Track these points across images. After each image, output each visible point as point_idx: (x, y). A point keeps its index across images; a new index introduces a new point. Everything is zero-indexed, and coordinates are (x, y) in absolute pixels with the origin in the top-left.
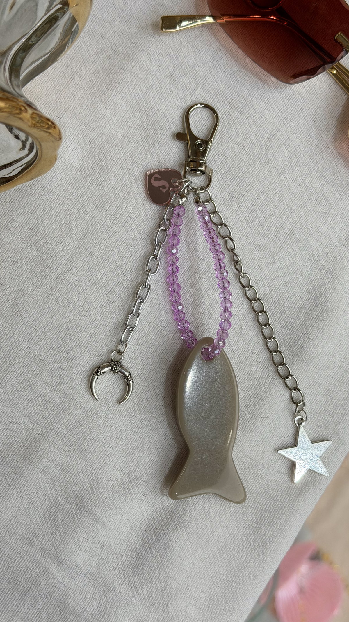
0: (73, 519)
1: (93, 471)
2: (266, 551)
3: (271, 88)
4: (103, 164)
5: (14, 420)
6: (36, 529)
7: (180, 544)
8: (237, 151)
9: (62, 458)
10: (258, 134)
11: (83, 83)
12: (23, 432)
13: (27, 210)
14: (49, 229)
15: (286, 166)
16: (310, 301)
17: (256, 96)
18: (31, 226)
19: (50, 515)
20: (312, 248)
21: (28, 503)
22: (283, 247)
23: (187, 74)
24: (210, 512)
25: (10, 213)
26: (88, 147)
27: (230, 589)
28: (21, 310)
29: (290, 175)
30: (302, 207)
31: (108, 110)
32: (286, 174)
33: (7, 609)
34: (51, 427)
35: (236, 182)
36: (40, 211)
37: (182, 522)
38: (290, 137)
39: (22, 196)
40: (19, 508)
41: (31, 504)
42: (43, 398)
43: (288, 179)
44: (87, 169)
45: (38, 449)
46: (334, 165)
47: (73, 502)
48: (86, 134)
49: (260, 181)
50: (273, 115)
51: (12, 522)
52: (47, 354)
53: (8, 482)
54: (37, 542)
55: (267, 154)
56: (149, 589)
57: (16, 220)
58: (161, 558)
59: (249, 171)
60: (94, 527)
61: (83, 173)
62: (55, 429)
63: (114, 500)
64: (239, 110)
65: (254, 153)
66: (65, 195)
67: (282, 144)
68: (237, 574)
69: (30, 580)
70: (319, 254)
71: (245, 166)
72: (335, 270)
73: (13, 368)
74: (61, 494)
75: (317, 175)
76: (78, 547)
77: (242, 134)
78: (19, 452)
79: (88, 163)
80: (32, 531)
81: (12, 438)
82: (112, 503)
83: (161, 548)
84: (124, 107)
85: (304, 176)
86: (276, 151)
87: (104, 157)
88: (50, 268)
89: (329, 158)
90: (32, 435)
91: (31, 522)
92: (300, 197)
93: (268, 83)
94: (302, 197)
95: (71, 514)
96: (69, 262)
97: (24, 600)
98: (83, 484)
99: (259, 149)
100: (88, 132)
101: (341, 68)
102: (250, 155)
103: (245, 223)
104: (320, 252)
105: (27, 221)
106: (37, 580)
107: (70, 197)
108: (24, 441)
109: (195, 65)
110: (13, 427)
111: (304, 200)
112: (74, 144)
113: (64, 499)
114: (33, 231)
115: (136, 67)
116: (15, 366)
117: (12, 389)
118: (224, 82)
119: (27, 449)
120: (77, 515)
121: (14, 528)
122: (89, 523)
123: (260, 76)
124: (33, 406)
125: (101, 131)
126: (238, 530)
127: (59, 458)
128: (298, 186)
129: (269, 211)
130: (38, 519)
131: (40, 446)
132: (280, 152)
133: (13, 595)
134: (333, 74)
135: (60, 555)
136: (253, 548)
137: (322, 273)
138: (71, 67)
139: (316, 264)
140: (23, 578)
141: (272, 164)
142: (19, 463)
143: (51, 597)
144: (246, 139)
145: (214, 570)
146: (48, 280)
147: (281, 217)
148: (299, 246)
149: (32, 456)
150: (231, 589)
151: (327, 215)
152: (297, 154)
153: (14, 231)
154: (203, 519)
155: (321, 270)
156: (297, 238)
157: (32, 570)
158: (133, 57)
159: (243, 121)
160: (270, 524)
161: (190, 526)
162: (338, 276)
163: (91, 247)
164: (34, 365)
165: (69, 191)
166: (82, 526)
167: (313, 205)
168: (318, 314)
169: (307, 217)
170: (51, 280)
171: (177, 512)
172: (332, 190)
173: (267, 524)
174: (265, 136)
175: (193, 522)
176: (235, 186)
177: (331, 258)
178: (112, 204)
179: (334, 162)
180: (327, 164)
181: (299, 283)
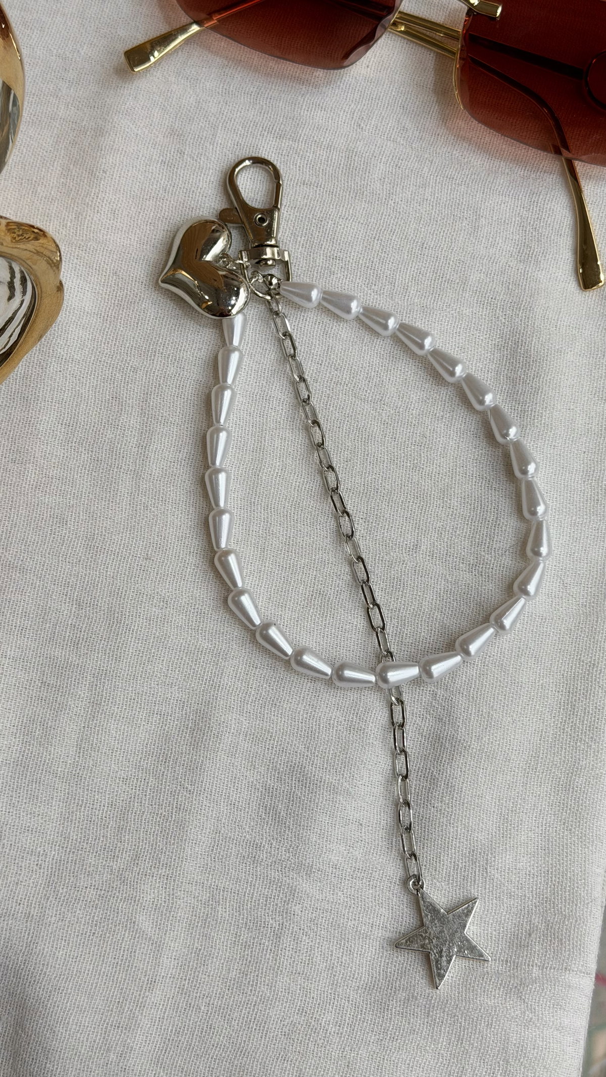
0: (302, 803)
1: (300, 725)
2: (597, 736)
3: (321, 88)
4: (129, 293)
5: (158, 698)
6: (255, 837)
7: (468, 778)
8: (312, 193)
9: (249, 723)
10: (330, 158)
11: (53, 192)
12: (177, 710)
13: (50, 400)
14: (92, 416)
15: (388, 185)
16: (505, 359)
17: (304, 107)
18: (65, 421)
19: (266, 810)
20: (476, 285)
21: (227, 805)
22: (434, 301)
23: (193, 119)
24: (492, 715)
25: (28, 414)
26: (98, 279)
27: (568, 811)
28: (103, 543)
29: (401, 195)
30: (436, 234)
31: (102, 214)
32: (394, 197)
33: (262, 969)
34: (215, 687)
35: (328, 237)
36: (68, 394)
37: (458, 745)
38: (377, 142)
39: (34, 384)
40: (218, 817)
41: (233, 806)
42: (186, 651)
43: (400, 202)
44: (109, 309)
45: (209, 724)
46: (457, 155)
47: (292, 780)
48: (87, 260)
49: (362, 222)
50: (340, 123)
51: (217, 842)
52: (165, 586)
53: (187, 788)
54: (265, 855)
55: (355, 180)
56: (451, 858)
57: (41, 421)
58: (448, 807)
59: (340, 214)
60: (336, 802)
61: (106, 317)
62: (221, 686)
63: (347, 753)
64: (288, 137)
65: (336, 187)
66: (93, 358)
67: (370, 157)
68: (570, 785)
69: (278, 914)
70: (490, 288)
71: (331, 210)
72: (522, 301)
73: (125, 626)
74: (269, 774)
75: (438, 180)
76: (325, 839)
77: (306, 168)
78: (184, 740)
79: (106, 301)
80: (250, 843)
81: (166, 725)
82: (346, 758)
83: (443, 793)
84: (124, 201)
85: (421, 189)
86: (366, 170)
87: (125, 283)
88: (118, 467)
89: (446, 149)
90: (192, 708)
91: (244, 831)
92: (428, 221)
93: (314, 83)
94: (430, 220)
95: (295, 796)
96: (140, 447)
97: (281, 946)
98: (294, 749)
99: (340, 178)
100: (88, 256)
101: (408, 19)
102: (332, 191)
103: (366, 289)
104: (491, 284)
105: (57, 416)
106: (287, 909)
107: (101, 358)
108: (185, 722)
109: (199, 102)
110: (160, 708)
111: (435, 222)
112: (76, 280)
113: (276, 780)
114: (71, 427)
115: (117, 139)
116: (127, 622)
117: (136, 657)
118: (251, 107)
119: (194, 730)
120: (304, 795)
121: (223, 849)
122: (326, 800)
123: (298, 77)
124: (176, 668)
125: (106, 248)
126: (543, 722)
127: (245, 725)
128: (418, 207)
129: (393, 260)
130: (252, 823)
131: (210, 719)
132: (371, 170)
133: (262, 946)
134: (401, 32)
135: (305, 860)
136: (577, 740)
137: (506, 312)
138: (28, 178)
139: (492, 303)
140: (266, 915)
141: (368, 191)
142: (191, 755)
143: (317, 927)
144: (316, 172)
145: (532, 793)
146: (122, 485)
147: (413, 261)
148: (456, 290)
149: (205, 738)
150: (570, 809)
151: (478, 229)
152: (398, 162)
153: (45, 437)
154: (486, 729)
155: (503, 309)
156: (449, 280)
157: (274, 899)
158: (107, 127)
159: (300, 149)
160: (586, 696)
161: (472, 746)
162: (531, 307)
163: (162, 413)
164: (154, 610)
165: (97, 350)
166: (319, 808)
167: (451, 224)
168: (525, 371)
169: (450, 244)
170: (126, 484)
171: (446, 734)
172: (469, 191)
173: (583, 697)
174: (342, 157)
175: (474, 738)
176: (330, 243)
177: (510, 287)
178: (165, 342)
179: (454, 152)
180: (447, 159)
181: (478, 342)
